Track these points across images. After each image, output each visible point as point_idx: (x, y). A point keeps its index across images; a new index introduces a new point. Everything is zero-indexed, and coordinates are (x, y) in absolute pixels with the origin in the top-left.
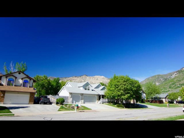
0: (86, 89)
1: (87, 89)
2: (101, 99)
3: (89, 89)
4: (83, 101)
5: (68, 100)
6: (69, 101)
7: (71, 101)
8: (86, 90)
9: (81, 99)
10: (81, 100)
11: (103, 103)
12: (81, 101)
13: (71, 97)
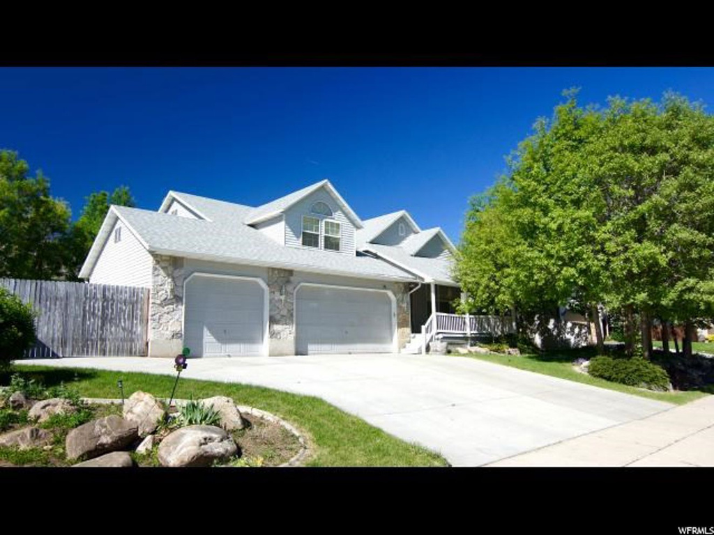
0: (310, 240)
1: (322, 242)
2: (434, 314)
3: (332, 244)
4: (288, 333)
5: (145, 322)
6: (151, 336)
7: (175, 335)
8: (316, 245)
9: (273, 321)
10: (277, 327)
11: (452, 345)
12: (273, 335)
13: (177, 299)
